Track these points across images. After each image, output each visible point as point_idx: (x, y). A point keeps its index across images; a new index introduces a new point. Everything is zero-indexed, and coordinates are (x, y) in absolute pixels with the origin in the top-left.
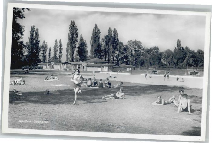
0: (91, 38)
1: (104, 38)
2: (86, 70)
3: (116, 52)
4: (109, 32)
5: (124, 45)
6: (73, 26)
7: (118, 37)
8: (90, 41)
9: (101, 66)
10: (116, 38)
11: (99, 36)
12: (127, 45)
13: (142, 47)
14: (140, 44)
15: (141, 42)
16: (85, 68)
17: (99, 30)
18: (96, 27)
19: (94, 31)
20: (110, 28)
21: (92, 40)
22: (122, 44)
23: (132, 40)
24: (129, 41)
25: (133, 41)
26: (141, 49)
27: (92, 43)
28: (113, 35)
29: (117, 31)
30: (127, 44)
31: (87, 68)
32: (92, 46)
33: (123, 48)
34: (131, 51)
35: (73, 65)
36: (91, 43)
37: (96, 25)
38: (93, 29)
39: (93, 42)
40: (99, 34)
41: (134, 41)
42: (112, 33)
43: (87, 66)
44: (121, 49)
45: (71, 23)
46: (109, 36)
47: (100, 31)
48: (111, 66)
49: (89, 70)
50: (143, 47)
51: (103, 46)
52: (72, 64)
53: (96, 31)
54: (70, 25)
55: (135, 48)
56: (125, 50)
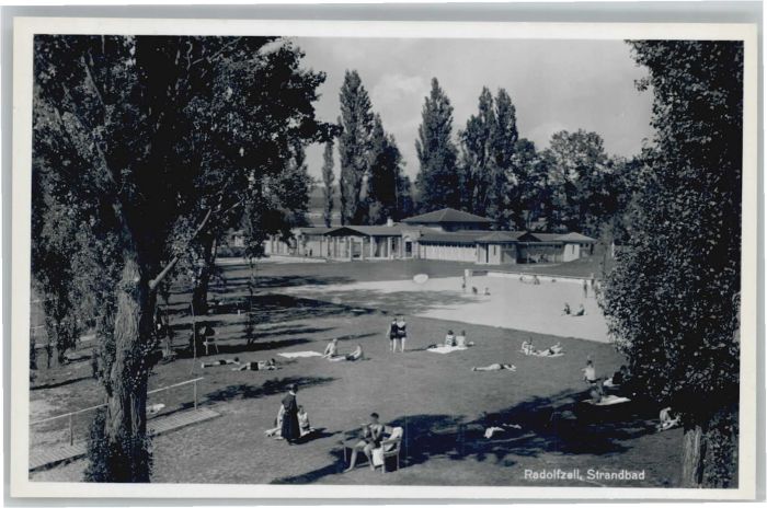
0: (420, 130)
1: (464, 128)
2: (419, 256)
3: (510, 178)
4: (484, 107)
5: (537, 152)
6: (354, 91)
7: (514, 120)
8: (417, 141)
9: (476, 242)
10: (508, 127)
11: (447, 123)
12: (549, 151)
13: (605, 157)
14: (597, 143)
15: (602, 137)
16: (415, 247)
17: (447, 103)
18: (436, 92)
19: (428, 105)
20: (485, 90)
21: (422, 138)
22: (529, 146)
23: (565, 132)
24: (555, 137)
25: (571, 133)
26: (601, 163)
27: (422, 149)
28: (497, 116)
29: (509, 99)
30: (549, 146)
31: (422, 248)
32: (424, 159)
33: (536, 162)
34: (563, 172)
35: (372, 239)
36: (419, 150)
37: (435, 82)
38: (427, 99)
39: (425, 147)
40: (449, 114)
41: (575, 135)
42: (495, 107)
43: (422, 243)
44: (529, 166)
45: (348, 80)
46: (483, 119)
47: (452, 105)
48: (510, 243)
49: (428, 257)
50: (610, 156)
51: (460, 156)
52: (368, 237)
53: (438, 104)
54: (344, 89)
55: (579, 161)
56: (543, 168)
